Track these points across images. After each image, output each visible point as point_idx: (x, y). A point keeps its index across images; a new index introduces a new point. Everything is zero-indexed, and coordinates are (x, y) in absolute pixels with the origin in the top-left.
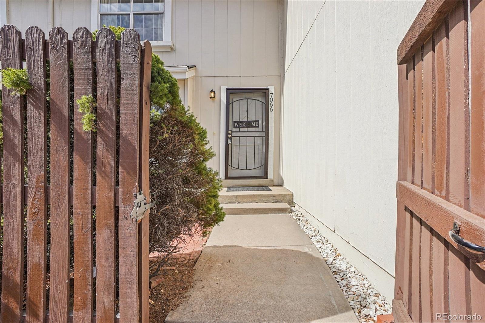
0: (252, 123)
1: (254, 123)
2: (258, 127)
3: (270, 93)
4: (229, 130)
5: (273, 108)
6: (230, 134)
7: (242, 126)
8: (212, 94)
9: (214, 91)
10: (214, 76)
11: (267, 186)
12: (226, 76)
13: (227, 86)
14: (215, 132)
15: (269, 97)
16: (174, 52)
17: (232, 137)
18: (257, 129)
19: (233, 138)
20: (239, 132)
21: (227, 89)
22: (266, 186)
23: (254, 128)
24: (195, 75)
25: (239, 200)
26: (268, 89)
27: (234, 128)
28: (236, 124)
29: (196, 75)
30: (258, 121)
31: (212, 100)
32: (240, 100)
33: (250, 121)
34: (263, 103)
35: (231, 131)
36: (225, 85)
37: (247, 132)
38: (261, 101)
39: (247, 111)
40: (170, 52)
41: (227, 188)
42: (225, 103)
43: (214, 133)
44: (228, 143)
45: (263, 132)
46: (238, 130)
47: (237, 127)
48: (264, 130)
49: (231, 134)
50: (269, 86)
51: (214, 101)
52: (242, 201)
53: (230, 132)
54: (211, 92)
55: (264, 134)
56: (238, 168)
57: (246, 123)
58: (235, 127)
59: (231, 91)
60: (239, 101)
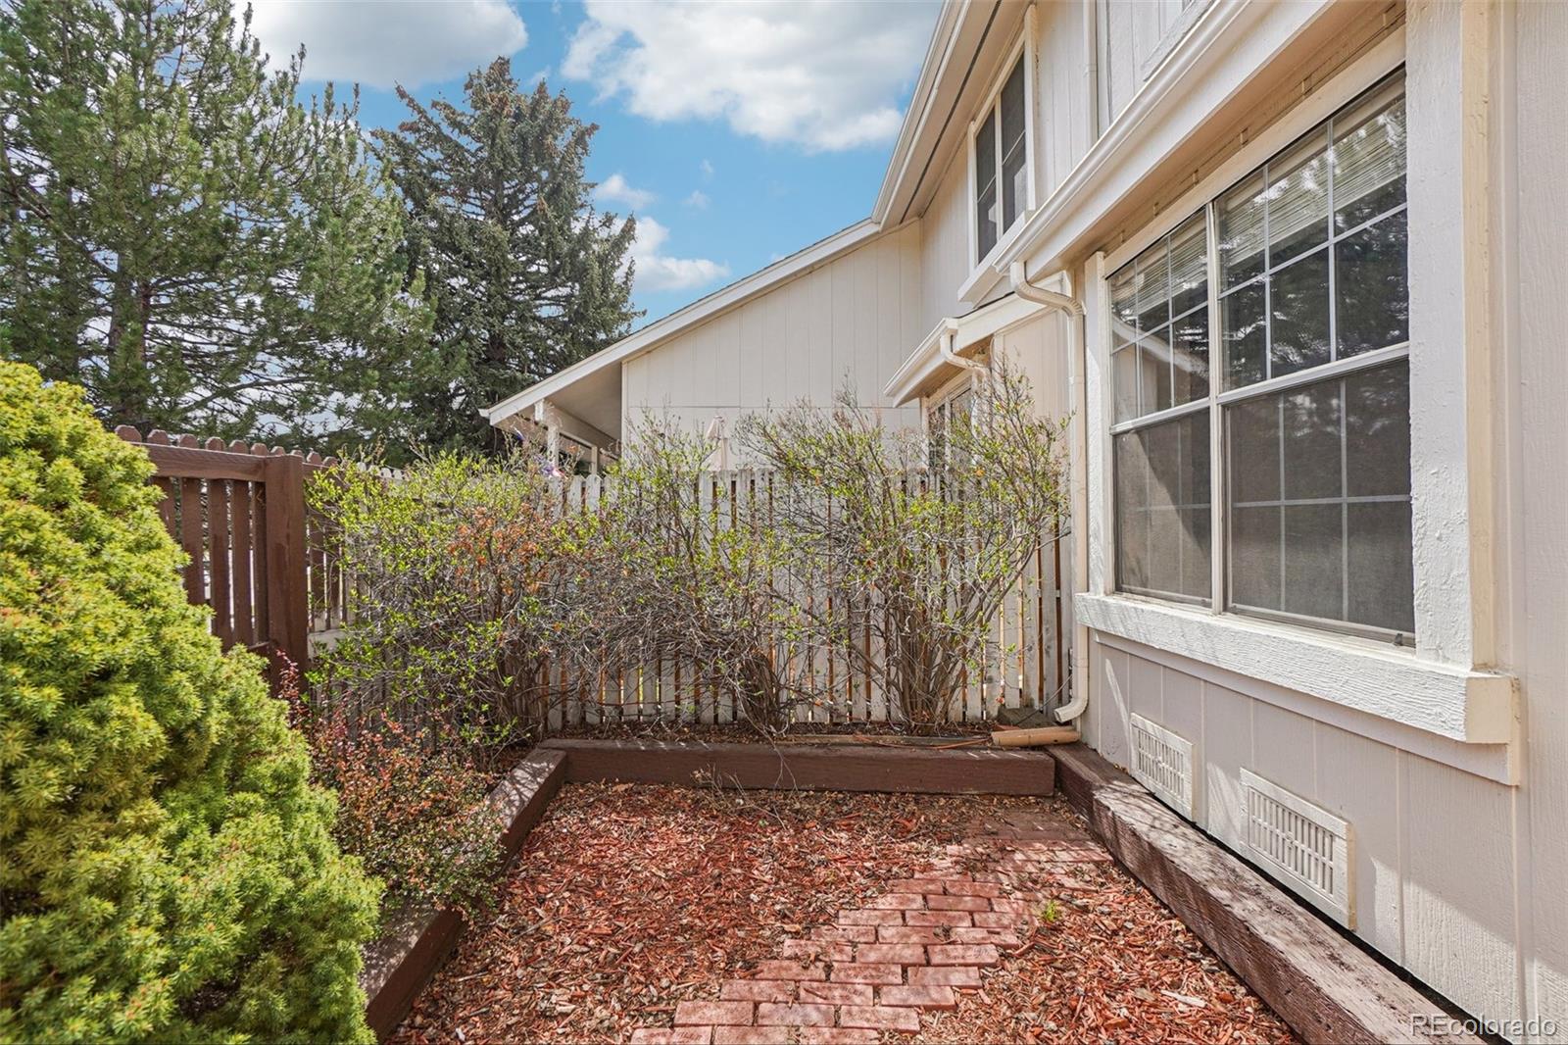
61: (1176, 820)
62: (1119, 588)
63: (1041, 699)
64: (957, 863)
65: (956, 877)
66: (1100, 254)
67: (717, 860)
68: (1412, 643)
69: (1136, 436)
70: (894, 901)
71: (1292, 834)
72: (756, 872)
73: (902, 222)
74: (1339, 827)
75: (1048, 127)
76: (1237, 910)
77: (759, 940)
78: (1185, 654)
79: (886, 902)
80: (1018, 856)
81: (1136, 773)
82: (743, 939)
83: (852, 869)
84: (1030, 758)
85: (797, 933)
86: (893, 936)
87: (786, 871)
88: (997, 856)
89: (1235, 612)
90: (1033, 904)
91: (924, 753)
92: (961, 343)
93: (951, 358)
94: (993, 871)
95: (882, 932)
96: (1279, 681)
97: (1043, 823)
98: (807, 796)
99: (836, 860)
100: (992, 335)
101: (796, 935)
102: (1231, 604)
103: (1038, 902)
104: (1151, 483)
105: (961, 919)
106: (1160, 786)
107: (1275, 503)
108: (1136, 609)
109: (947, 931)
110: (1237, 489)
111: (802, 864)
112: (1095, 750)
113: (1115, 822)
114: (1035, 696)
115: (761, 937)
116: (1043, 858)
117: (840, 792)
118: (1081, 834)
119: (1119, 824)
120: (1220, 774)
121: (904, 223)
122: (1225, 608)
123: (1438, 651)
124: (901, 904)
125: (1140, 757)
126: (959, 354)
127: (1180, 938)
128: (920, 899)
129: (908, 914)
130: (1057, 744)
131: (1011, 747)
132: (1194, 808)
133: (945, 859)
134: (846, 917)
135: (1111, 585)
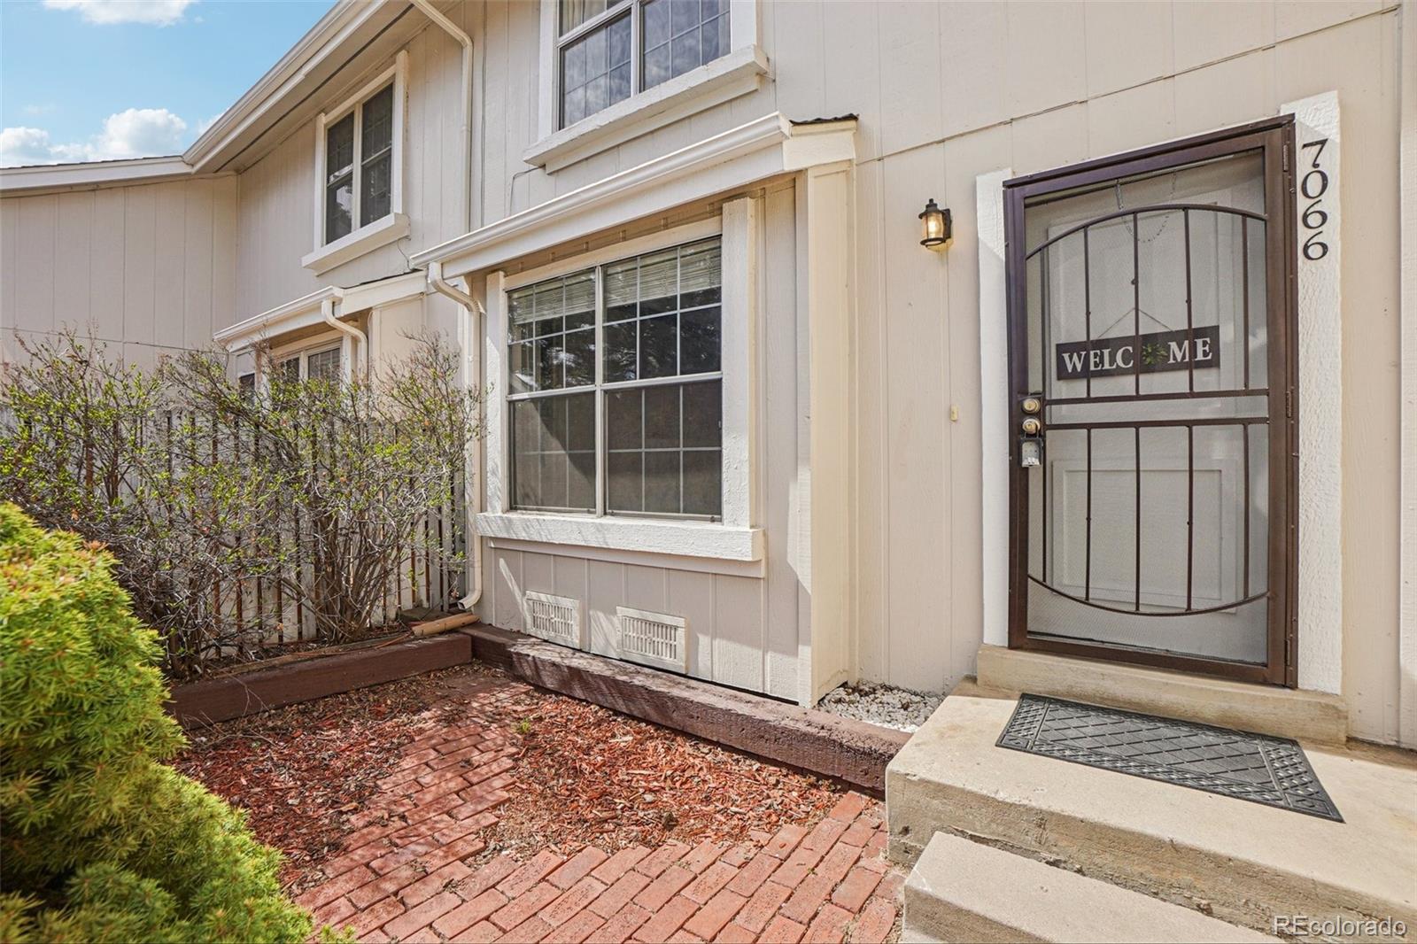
0: (1173, 345)
1: (1186, 343)
2: (1214, 363)
3: (1299, 143)
4: (1024, 392)
5: (1331, 234)
6: (1031, 414)
7: (1107, 366)
8: (934, 227)
9: (940, 207)
10: (941, 138)
11: (1291, 735)
12: (1006, 123)
13: (1010, 170)
14: (954, 409)
15: (1291, 169)
16: (771, 86)
17: (1046, 427)
18: (1206, 380)
19: (1048, 433)
20: (1089, 400)
21: (1009, 185)
22: (1281, 740)
23: (1185, 375)
24: (853, 155)
25: (1067, 848)
26: (1285, 125)
27: (1059, 378)
28: (1071, 358)
29: (858, 156)
30: (1213, 332)
31: (938, 251)
32: (1085, 227)
33: (1155, 335)
34: (1245, 215)
35: (1041, 397)
36: (999, 168)
37: (1138, 397)
38: (1228, 205)
39: (1135, 282)
40: (756, 90)
41: (1014, 704)
42: (1003, 257)
43: (951, 413)
44: (1025, 464)
45: (1247, 392)
46: (1078, 389)
47: (1074, 376)
48: (1260, 381)
49: (1039, 415)
50: (1286, 102)
51: (944, 256)
52: (1083, 857)
53: (1030, 404)
54: (924, 216)
55: (1260, 407)
56: (1082, 594)
57: (1130, 348)
58: (1063, 375)
59: (1029, 189)
60: (1081, 234)
61: (572, 651)
62: (513, 507)
63: (428, 599)
64: (440, 721)
65: (445, 730)
66: (502, 273)
67: (229, 789)
68: (720, 520)
69: (532, 405)
70: (414, 760)
71: (651, 635)
72: (277, 784)
73: (217, 171)
74: (680, 622)
75: (416, 154)
76: (636, 682)
77: (324, 829)
78: (583, 544)
79: (407, 763)
80: (475, 705)
81: (532, 631)
82: (310, 834)
83: (362, 751)
84: (450, 639)
85: (356, 809)
86: (432, 780)
87: (305, 774)
88: (461, 708)
89: (613, 514)
90: (507, 728)
91: (370, 653)
92: (344, 310)
93: (332, 321)
94: (468, 718)
95: (422, 781)
96: (651, 550)
97: (473, 681)
98: (270, 716)
99: (343, 751)
100: (371, 309)
101: (355, 811)
102: (608, 511)
103: (509, 725)
104: (542, 436)
105: (471, 752)
106: (553, 634)
107: (639, 450)
108: (538, 520)
109: (468, 762)
110: (611, 442)
111: (316, 763)
112: (490, 625)
113: (535, 663)
114: (424, 597)
115: (323, 825)
116: (493, 700)
117: (301, 703)
118: (504, 680)
119: (539, 663)
120: (601, 615)
121: (219, 173)
122: (605, 514)
123: (734, 522)
124: (420, 759)
125: (534, 619)
126: (339, 319)
127: (600, 714)
128: (432, 751)
129: (431, 763)
130: (464, 626)
131: (432, 635)
132: (581, 641)
133: (427, 720)
134: (385, 783)
135: (506, 506)
